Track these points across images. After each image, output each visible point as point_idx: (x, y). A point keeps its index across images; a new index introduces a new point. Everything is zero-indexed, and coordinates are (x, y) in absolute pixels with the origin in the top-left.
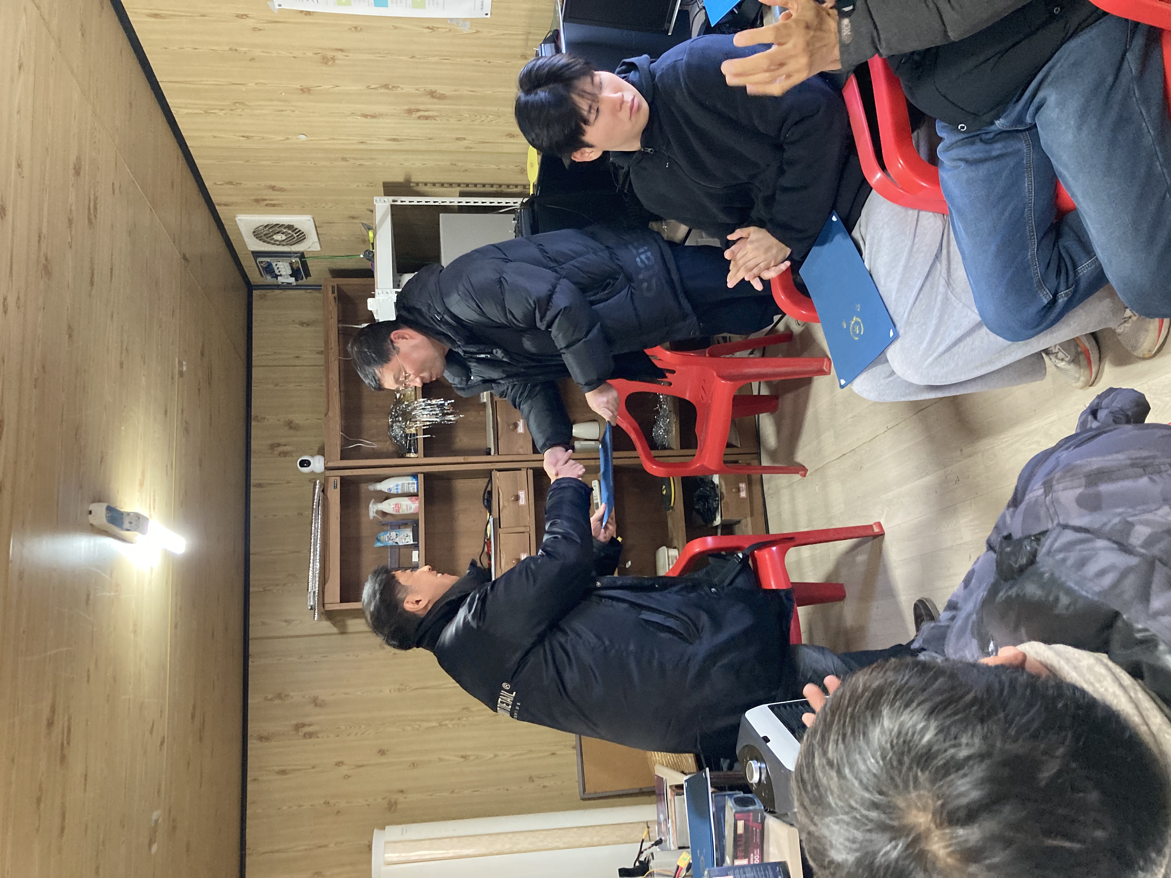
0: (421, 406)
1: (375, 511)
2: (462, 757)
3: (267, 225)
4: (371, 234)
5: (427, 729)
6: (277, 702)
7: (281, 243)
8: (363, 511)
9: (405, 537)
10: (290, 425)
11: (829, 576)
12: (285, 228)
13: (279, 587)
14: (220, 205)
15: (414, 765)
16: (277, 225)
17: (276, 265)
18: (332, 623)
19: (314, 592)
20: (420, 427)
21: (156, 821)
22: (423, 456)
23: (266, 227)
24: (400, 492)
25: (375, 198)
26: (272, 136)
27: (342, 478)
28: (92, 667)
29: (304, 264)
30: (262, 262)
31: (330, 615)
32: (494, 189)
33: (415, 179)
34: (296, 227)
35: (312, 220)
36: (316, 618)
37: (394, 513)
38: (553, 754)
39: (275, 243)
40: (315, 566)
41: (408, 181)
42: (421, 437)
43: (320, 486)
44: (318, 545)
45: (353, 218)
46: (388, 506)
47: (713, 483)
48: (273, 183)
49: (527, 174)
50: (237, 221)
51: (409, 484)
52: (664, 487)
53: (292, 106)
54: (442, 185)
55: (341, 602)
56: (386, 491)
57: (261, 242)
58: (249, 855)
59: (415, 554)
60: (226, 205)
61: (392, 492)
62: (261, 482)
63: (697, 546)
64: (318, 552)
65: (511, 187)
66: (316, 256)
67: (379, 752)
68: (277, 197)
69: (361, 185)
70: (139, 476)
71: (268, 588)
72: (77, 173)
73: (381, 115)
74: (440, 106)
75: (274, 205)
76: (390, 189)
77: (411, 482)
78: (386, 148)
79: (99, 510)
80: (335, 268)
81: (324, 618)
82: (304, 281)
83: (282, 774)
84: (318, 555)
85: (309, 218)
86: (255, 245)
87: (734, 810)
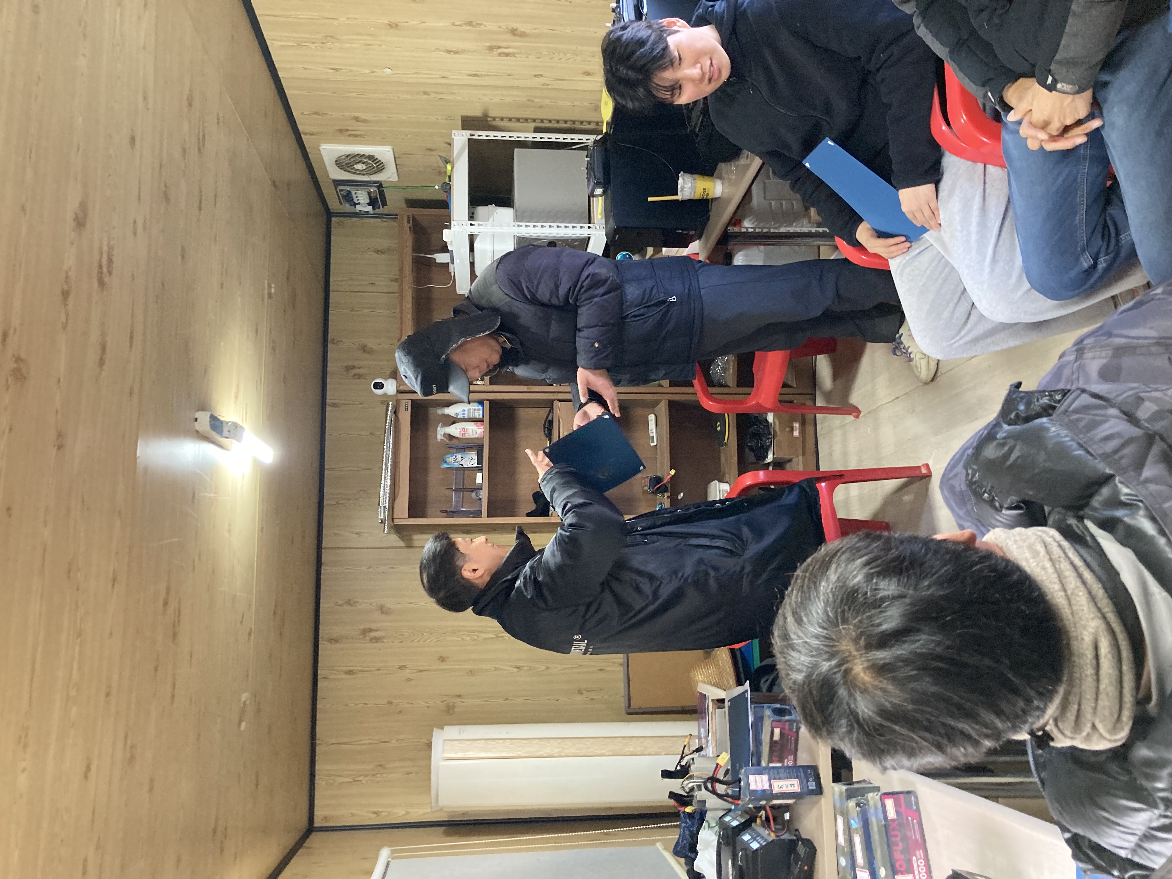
1: (442, 434)
2: (516, 667)
3: (349, 155)
4: (449, 167)
5: (485, 639)
6: (347, 607)
7: (361, 173)
8: (431, 434)
9: (470, 460)
10: (364, 349)
11: (876, 514)
12: (366, 158)
13: (351, 502)
14: (305, 134)
15: (471, 672)
16: (358, 154)
17: (355, 193)
18: (399, 537)
19: (385, 507)
21: (245, 703)
22: (489, 383)
23: (347, 156)
24: (466, 416)
25: (454, 132)
26: (359, 69)
27: (413, 402)
28: (196, 559)
29: (382, 194)
30: (341, 190)
31: (398, 529)
32: (567, 125)
33: (492, 113)
34: (376, 157)
35: (391, 150)
36: (386, 532)
37: (461, 437)
38: (601, 670)
39: (355, 172)
40: (385, 484)
41: (486, 115)
43: (392, 408)
44: (390, 463)
45: (431, 150)
46: (455, 430)
47: (767, 421)
48: (357, 114)
49: (601, 111)
50: (322, 150)
51: (475, 410)
52: (719, 423)
53: (380, 41)
54: (518, 120)
55: (409, 517)
56: (454, 415)
57: (342, 171)
58: (319, 744)
59: (479, 476)
60: (311, 134)
61: (459, 417)
62: (336, 402)
63: (748, 479)
64: (389, 470)
65: (584, 123)
66: (394, 186)
67: (439, 659)
68: (360, 128)
69: (440, 119)
70: (234, 389)
71: (341, 502)
72: (190, 105)
73: (463, 51)
74: (520, 44)
75: (356, 136)
76: (468, 123)
77: (477, 408)
78: (465, 83)
79: (204, 418)
80: (410, 197)
81: (392, 531)
82: (381, 210)
83: (350, 674)
84: (389, 473)
85: (389, 149)
86: (337, 174)
87: (772, 719)
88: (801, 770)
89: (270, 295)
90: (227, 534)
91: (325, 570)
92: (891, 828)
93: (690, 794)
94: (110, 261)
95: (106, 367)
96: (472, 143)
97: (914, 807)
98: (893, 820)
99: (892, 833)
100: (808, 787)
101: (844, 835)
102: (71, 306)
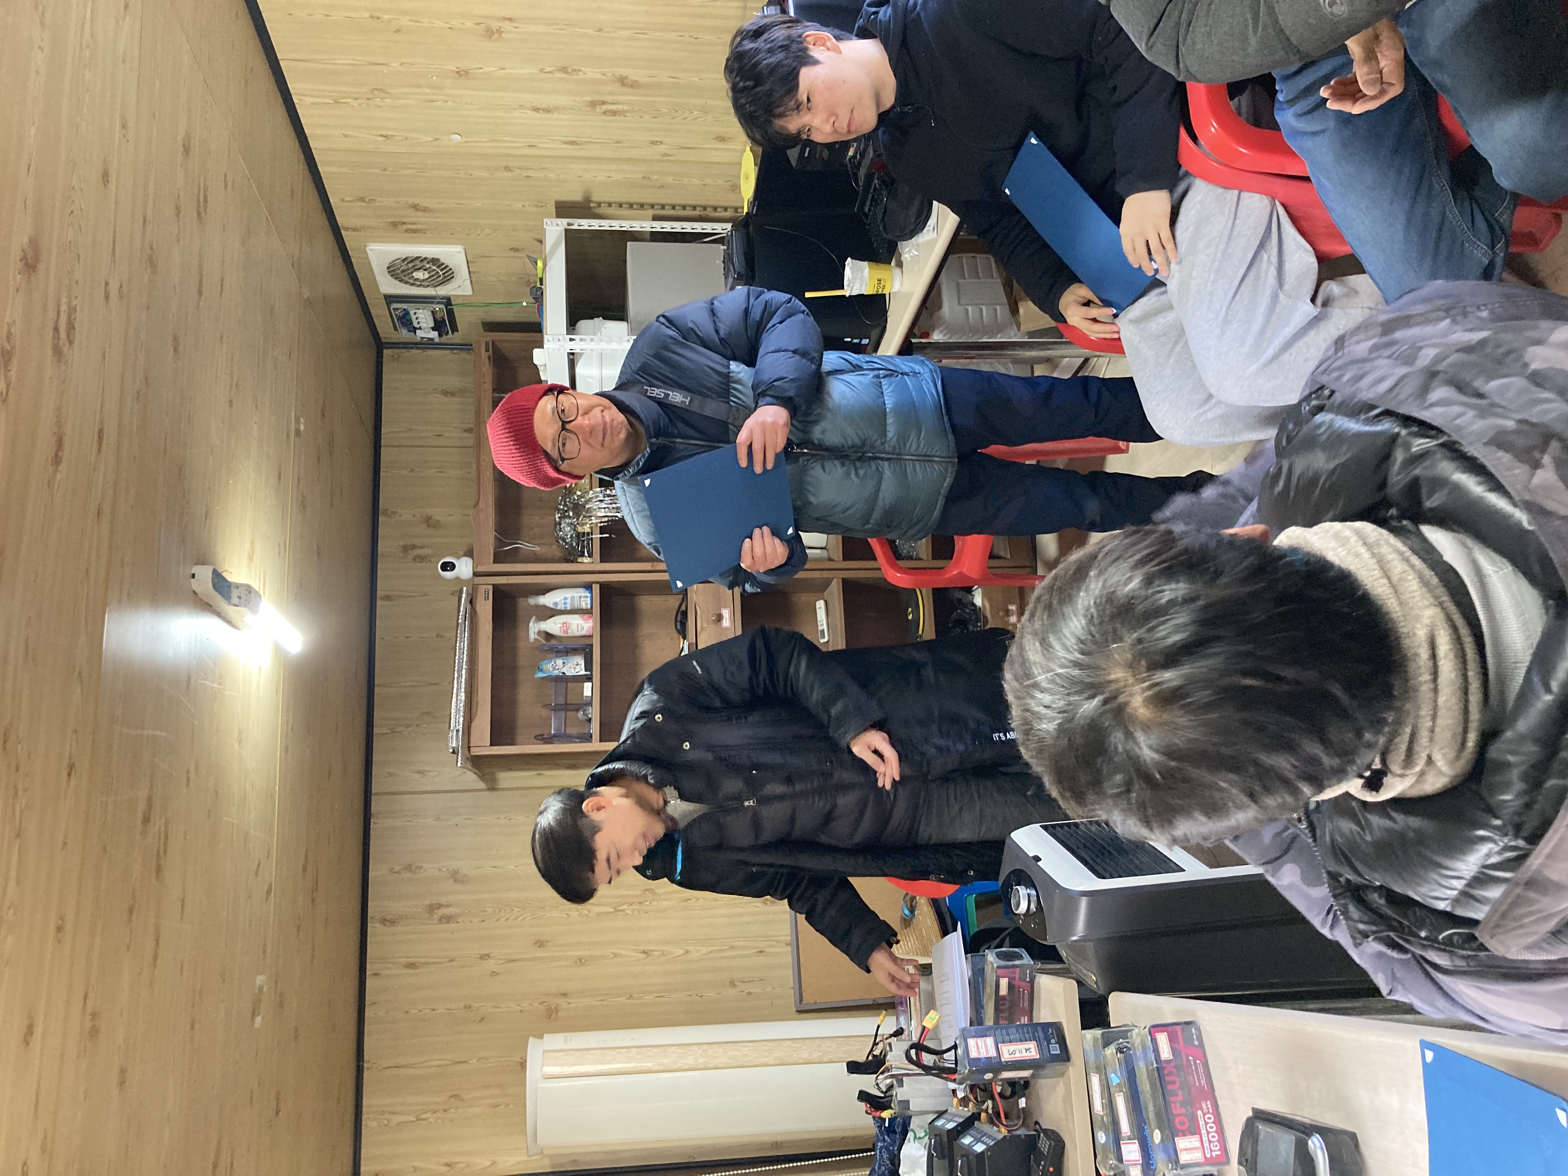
0: (597, 497)
1: (536, 631)
2: (644, 952)
3: (406, 258)
4: (540, 267)
5: (598, 914)
6: (408, 875)
7: (421, 283)
8: (521, 633)
9: (575, 666)
10: (428, 521)
12: (428, 263)
13: (410, 729)
14: (347, 229)
16: (418, 258)
17: (415, 313)
18: (479, 776)
19: (458, 731)
20: (597, 524)
21: (261, 989)
22: (599, 560)
23: (404, 260)
24: (569, 607)
25: (545, 220)
26: (417, 136)
27: (495, 587)
28: (192, 770)
29: (451, 313)
30: (396, 309)
31: (477, 762)
32: (697, 213)
33: (596, 197)
34: (442, 261)
35: (463, 251)
36: (459, 765)
37: (562, 634)
38: (761, 952)
39: (416, 283)
40: (459, 698)
41: (587, 200)
42: (597, 536)
43: (467, 596)
44: (464, 671)
45: (516, 250)
46: (553, 626)
47: (974, 605)
48: (416, 201)
49: (740, 192)
50: (368, 252)
51: (580, 597)
52: (910, 609)
53: (445, 95)
54: (631, 206)
55: (491, 745)
56: (551, 606)
57: (397, 282)
58: (368, 1069)
59: (587, 686)
60: (355, 230)
61: (559, 608)
62: (389, 593)
64: (463, 680)
65: (719, 210)
66: (467, 303)
67: (536, 943)
68: (421, 219)
69: (527, 204)
70: (247, 547)
71: (397, 730)
72: (187, 152)
73: (556, 109)
74: (633, 98)
75: (415, 231)
76: (564, 210)
77: (583, 595)
78: (559, 153)
79: (204, 573)
80: (489, 320)
81: (469, 766)
82: (450, 338)
83: (411, 968)
84: (463, 684)
85: (460, 249)
86: (389, 286)
87: (995, 965)
88: (1039, 1029)
89: (298, 433)
90: (236, 745)
91: (375, 823)
92: (1166, 1072)
93: (888, 1094)
94: (71, 327)
95: (63, 467)
96: (571, 236)
97: (1196, 1043)
98: (1168, 1062)
99: (1167, 1079)
100: (1049, 1051)
101: (1102, 1099)
102: (13, 374)
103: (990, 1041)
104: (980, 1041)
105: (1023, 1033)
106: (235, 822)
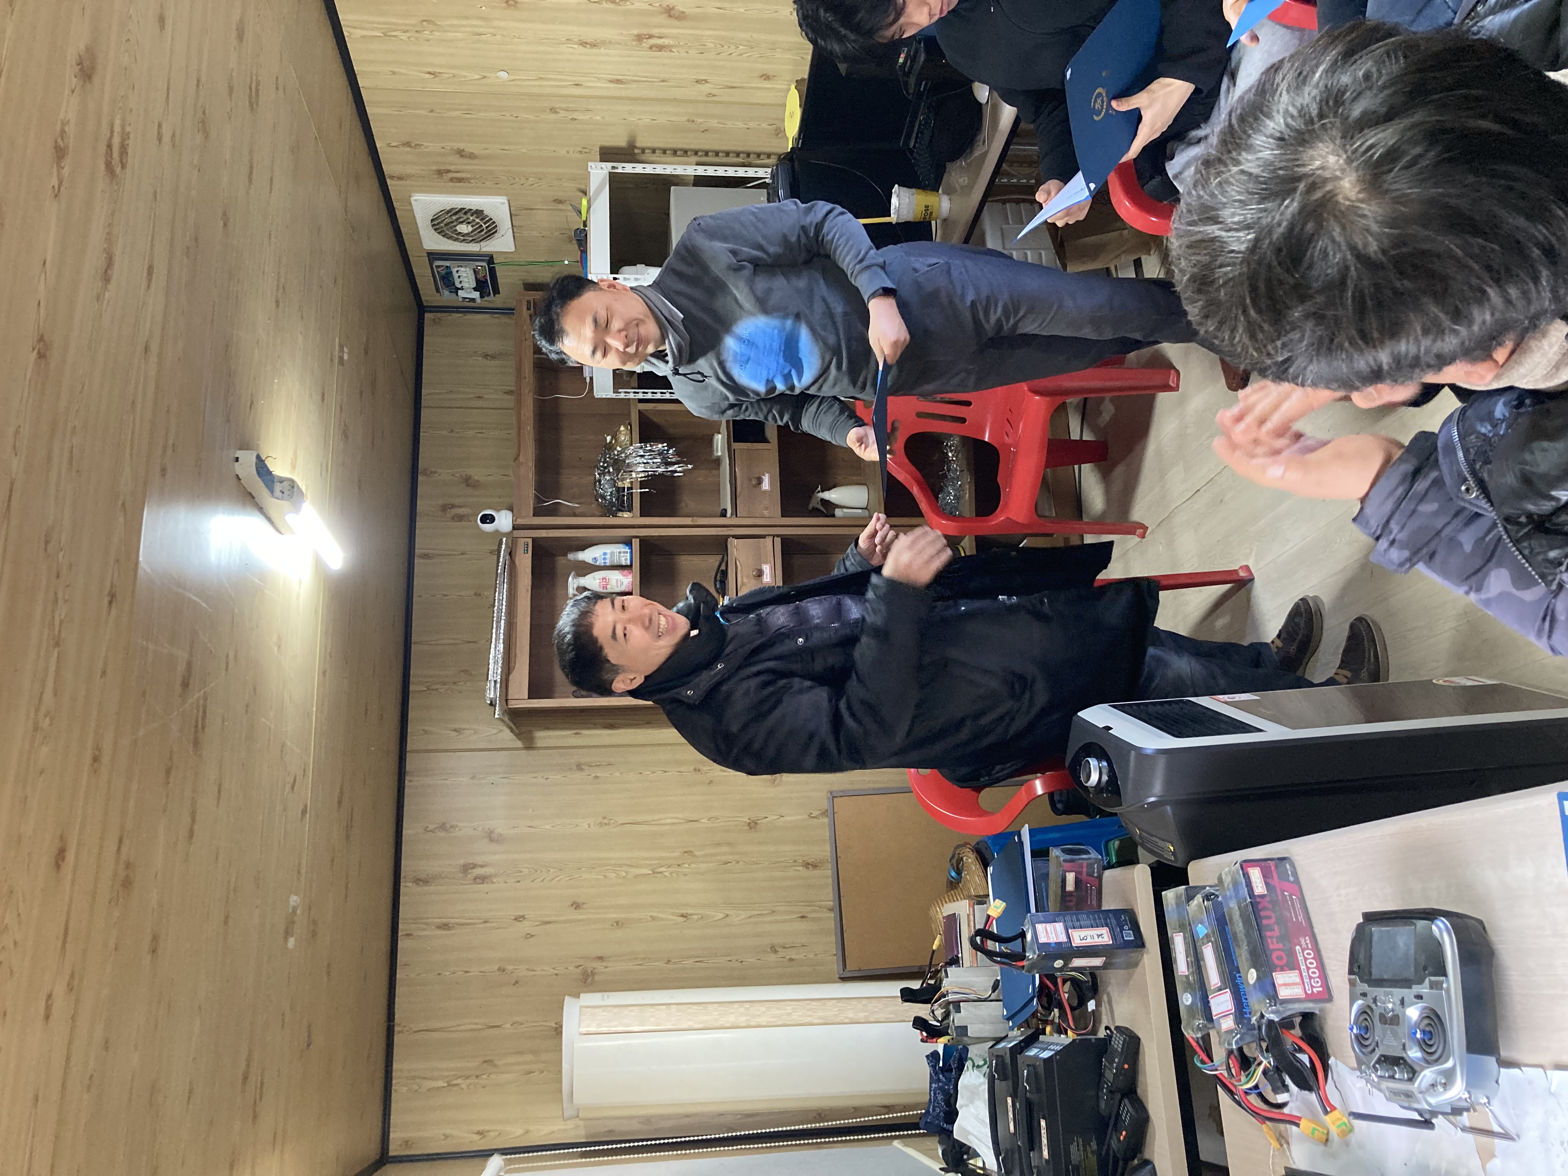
0: (637, 452)
1: (575, 586)
3: (450, 210)
5: (636, 876)
6: (442, 834)
7: (465, 239)
8: (559, 587)
10: (468, 481)
12: (472, 215)
13: (447, 687)
14: (392, 177)
16: (462, 209)
17: (457, 273)
18: (516, 735)
19: (495, 682)
20: (637, 479)
21: (295, 909)
22: (639, 515)
23: (448, 212)
24: (608, 562)
25: (590, 164)
26: (464, 73)
27: (534, 540)
28: (231, 656)
29: (492, 272)
30: (438, 267)
31: (514, 716)
32: (740, 160)
33: (640, 143)
34: (485, 213)
35: (507, 202)
36: (496, 716)
38: (802, 917)
39: (459, 238)
40: (496, 651)
41: (632, 146)
42: (637, 491)
43: (507, 548)
44: (503, 622)
45: (560, 202)
46: (593, 581)
48: (461, 146)
49: (784, 134)
50: (413, 203)
51: (620, 553)
53: (494, 28)
54: (675, 152)
55: (529, 698)
56: (591, 562)
57: (440, 237)
58: (399, 1032)
60: (400, 178)
61: (598, 564)
62: (427, 551)
64: (502, 631)
65: (762, 157)
66: (509, 261)
67: (572, 905)
68: (465, 166)
69: (572, 150)
71: (434, 687)
72: (240, 37)
73: (604, 43)
74: (680, 31)
75: (460, 180)
76: (608, 154)
77: (623, 550)
78: (605, 93)
79: (248, 459)
80: (530, 279)
81: (506, 720)
82: (493, 300)
83: (444, 929)
84: (502, 637)
85: (503, 200)
86: (433, 242)
87: (1062, 859)
88: (1111, 915)
89: (341, 358)
90: (276, 649)
91: (411, 781)
92: (1260, 907)
93: (944, 1022)
94: (124, 150)
95: (112, 286)
96: (616, 182)
97: (1292, 879)
98: (1262, 896)
99: (1262, 914)
100: (1123, 937)
101: (1187, 957)
102: (66, 172)
103: (1060, 926)
104: (1049, 926)
105: (1095, 919)
106: (272, 726)
